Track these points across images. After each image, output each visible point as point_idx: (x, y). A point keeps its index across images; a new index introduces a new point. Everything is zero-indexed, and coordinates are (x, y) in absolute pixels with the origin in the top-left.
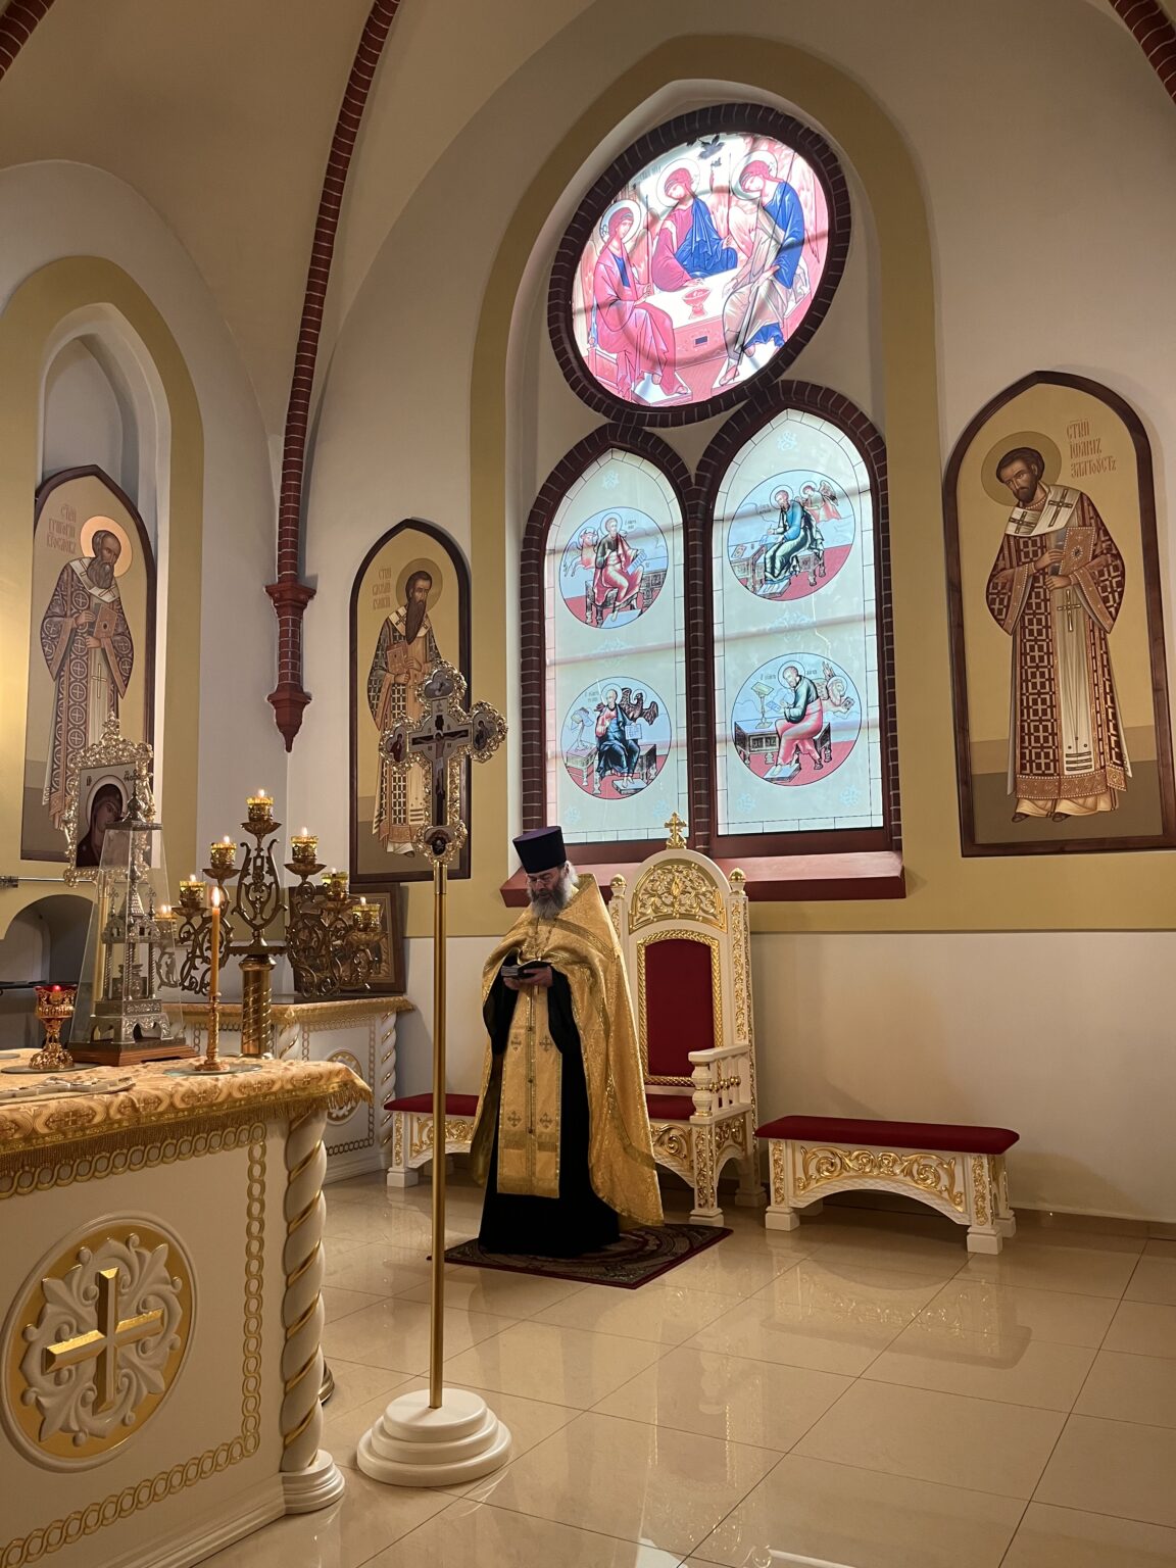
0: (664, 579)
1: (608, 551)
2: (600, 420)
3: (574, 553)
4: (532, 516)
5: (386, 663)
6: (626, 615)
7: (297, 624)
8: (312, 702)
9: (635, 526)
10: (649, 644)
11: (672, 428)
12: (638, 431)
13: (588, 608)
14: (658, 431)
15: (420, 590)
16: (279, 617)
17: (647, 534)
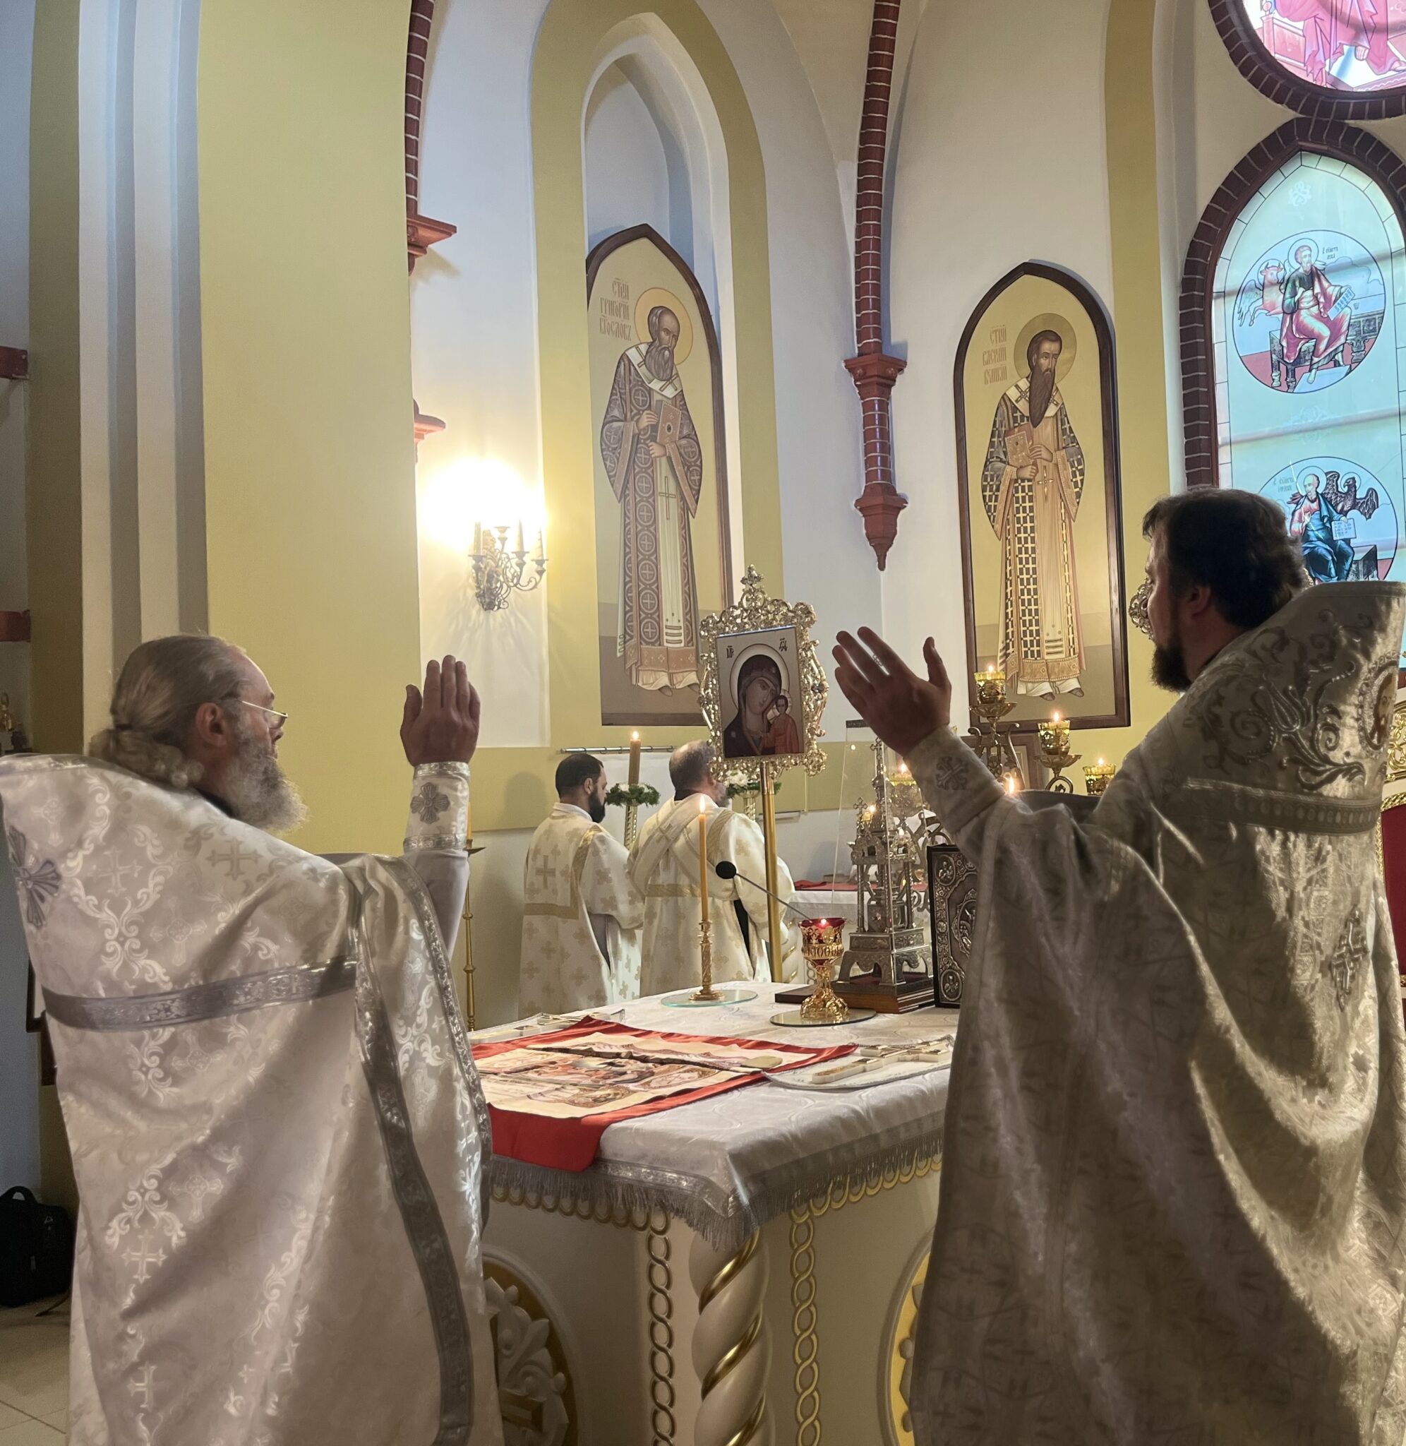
0: (1381, 323)
1: (1300, 290)
2: (1283, 114)
3: (1252, 294)
4: (1193, 249)
5: (1005, 453)
6: (1327, 375)
7: (884, 406)
8: (908, 506)
9: (1337, 254)
10: (1361, 412)
11: (1387, 120)
12: (1338, 127)
13: (1275, 367)
14: (1367, 125)
15: (1047, 355)
16: (862, 398)
17: (1354, 265)
